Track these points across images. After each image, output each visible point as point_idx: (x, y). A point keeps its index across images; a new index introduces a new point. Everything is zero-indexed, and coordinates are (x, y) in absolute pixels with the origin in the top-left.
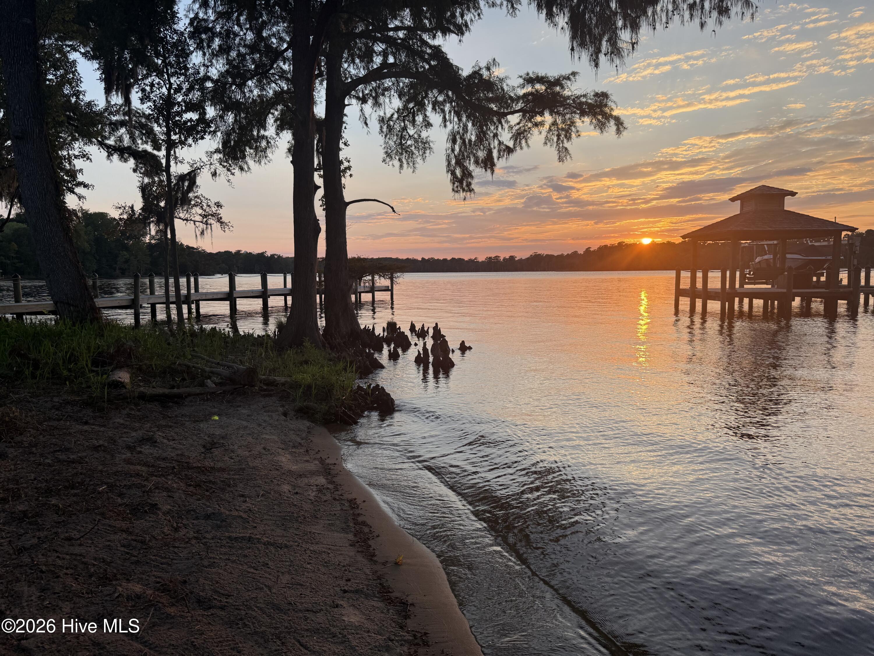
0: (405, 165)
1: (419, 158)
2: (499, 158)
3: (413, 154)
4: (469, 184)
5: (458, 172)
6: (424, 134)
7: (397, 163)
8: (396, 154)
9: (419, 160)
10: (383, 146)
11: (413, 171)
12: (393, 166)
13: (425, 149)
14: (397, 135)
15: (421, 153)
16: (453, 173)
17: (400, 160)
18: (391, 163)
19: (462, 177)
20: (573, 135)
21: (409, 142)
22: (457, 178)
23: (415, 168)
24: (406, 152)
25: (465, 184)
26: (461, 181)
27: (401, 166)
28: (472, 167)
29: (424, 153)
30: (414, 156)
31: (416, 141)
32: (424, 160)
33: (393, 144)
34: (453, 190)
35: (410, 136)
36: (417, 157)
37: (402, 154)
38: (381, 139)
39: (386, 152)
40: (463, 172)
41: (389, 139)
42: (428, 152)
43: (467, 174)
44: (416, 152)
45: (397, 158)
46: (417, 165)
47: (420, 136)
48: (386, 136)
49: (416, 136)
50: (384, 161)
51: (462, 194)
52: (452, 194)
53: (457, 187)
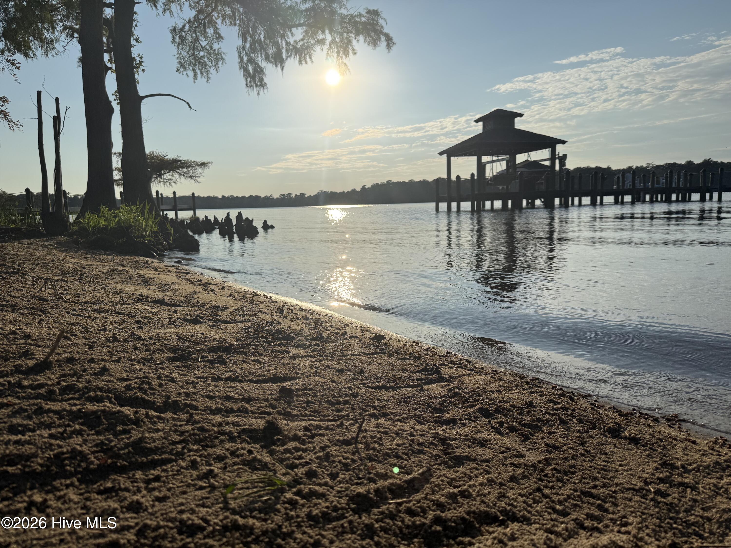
0: (199, 75)
1: (213, 68)
2: (287, 57)
3: (206, 65)
4: (261, 80)
5: (250, 68)
6: (216, 46)
7: (191, 74)
8: (189, 64)
9: (212, 70)
10: (177, 56)
11: (207, 81)
12: (187, 75)
13: (217, 60)
14: (190, 46)
15: (214, 64)
16: (246, 70)
17: (194, 70)
18: (185, 73)
19: (254, 73)
20: (350, 51)
21: (202, 54)
22: (249, 73)
23: (208, 77)
24: (199, 63)
25: (257, 79)
26: (253, 77)
27: (195, 76)
28: (263, 63)
29: (217, 64)
30: (207, 67)
31: (208, 52)
32: (217, 70)
33: (186, 54)
34: (247, 85)
35: (202, 47)
36: (210, 67)
37: (195, 65)
38: (173, 49)
39: (180, 63)
40: (255, 68)
41: (182, 49)
42: (220, 63)
43: (259, 71)
44: (209, 63)
45: (191, 68)
46: (210, 75)
47: (211, 48)
48: (178, 46)
49: (208, 47)
50: (178, 70)
51: (255, 90)
52: (246, 89)
53: (250, 82)
